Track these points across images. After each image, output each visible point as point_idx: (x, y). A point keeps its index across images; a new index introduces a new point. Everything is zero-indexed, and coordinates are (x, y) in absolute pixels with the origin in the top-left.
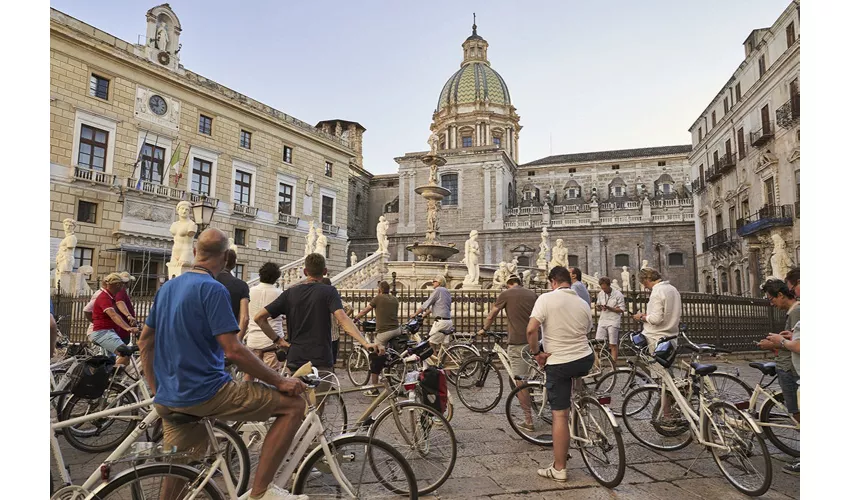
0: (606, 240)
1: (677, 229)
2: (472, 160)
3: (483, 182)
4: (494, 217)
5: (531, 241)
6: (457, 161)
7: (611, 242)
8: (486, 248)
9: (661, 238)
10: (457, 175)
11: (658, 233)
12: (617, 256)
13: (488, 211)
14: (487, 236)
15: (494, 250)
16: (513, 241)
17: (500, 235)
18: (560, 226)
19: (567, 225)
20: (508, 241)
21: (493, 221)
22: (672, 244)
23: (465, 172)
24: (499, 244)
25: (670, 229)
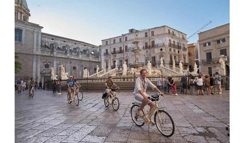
0: (71, 62)
1: (86, 62)
2: (29, 27)
3: (34, 36)
4: (37, 50)
5: (50, 60)
6: (22, 25)
7: (72, 63)
8: (34, 60)
9: (83, 63)
10: (22, 31)
11: (82, 62)
12: (73, 67)
13: (35, 47)
14: (34, 56)
15: (37, 61)
16: (44, 59)
17: (40, 56)
18: (59, 56)
19: (61, 57)
20: (42, 59)
21: (37, 51)
22: (85, 66)
23: (26, 30)
24: (39, 60)
25: (85, 61)
